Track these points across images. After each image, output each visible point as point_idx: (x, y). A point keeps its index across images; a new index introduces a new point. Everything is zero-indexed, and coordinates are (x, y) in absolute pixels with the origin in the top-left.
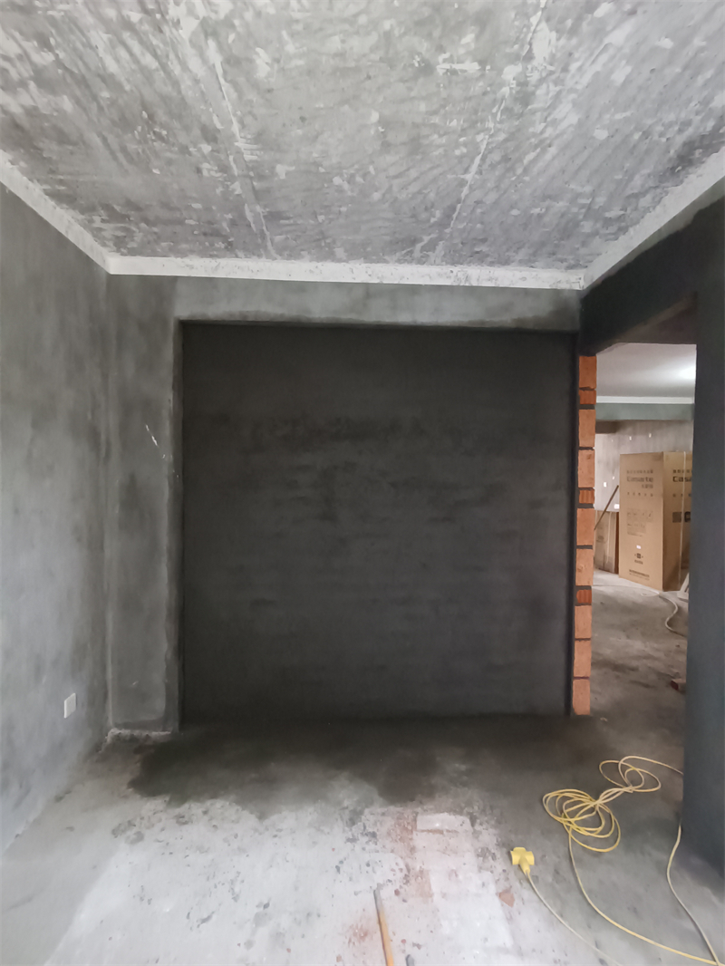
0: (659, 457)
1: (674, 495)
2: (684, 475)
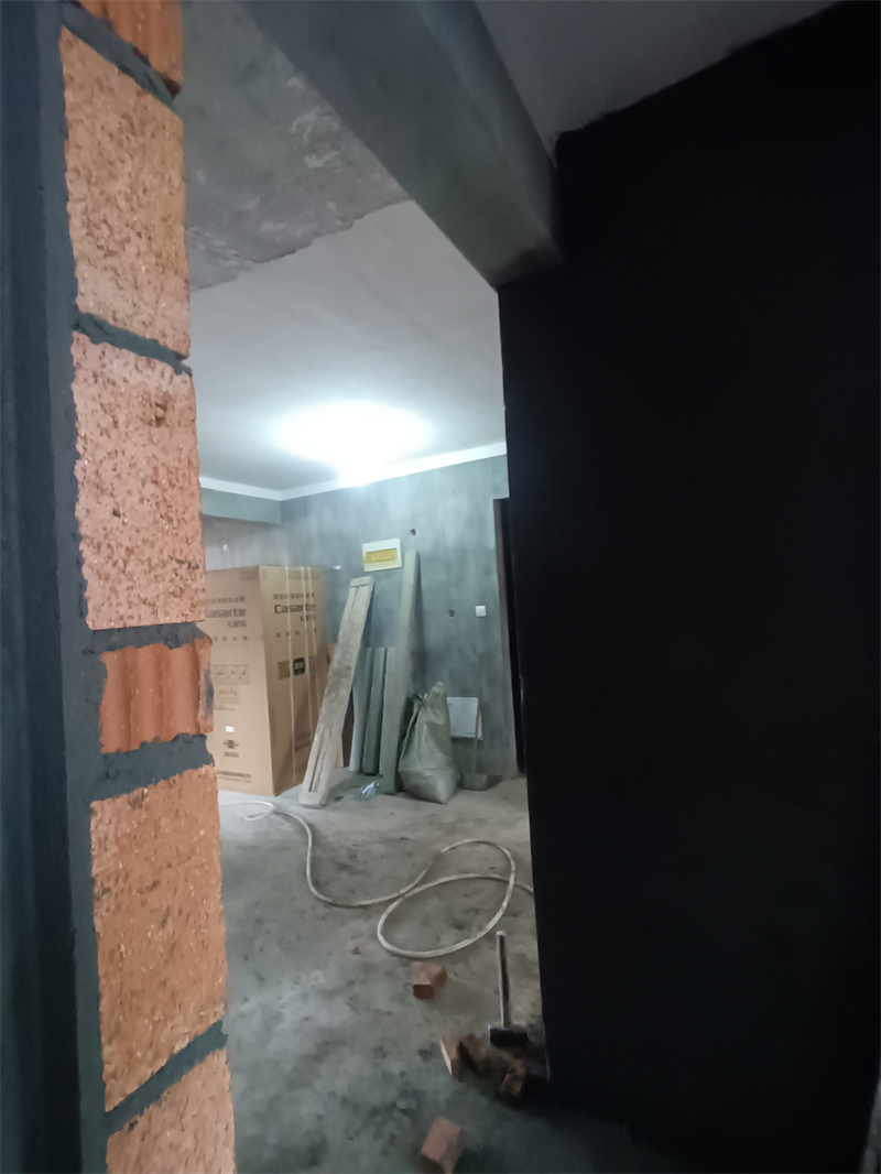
0: (251, 574)
1: (279, 635)
2: (288, 602)
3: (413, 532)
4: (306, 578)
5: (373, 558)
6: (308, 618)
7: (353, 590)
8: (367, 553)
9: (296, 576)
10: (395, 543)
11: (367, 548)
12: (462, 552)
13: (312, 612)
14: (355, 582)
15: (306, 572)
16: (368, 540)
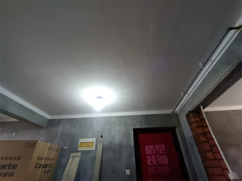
0: (32, 145)
2: (43, 162)
3: (102, 137)
4: (54, 150)
5: (83, 145)
6: (48, 172)
7: (71, 159)
8: (81, 143)
9: (50, 149)
10: (94, 140)
11: (81, 140)
12: (120, 146)
13: (50, 169)
14: (72, 155)
15: (55, 147)
16: (82, 138)
